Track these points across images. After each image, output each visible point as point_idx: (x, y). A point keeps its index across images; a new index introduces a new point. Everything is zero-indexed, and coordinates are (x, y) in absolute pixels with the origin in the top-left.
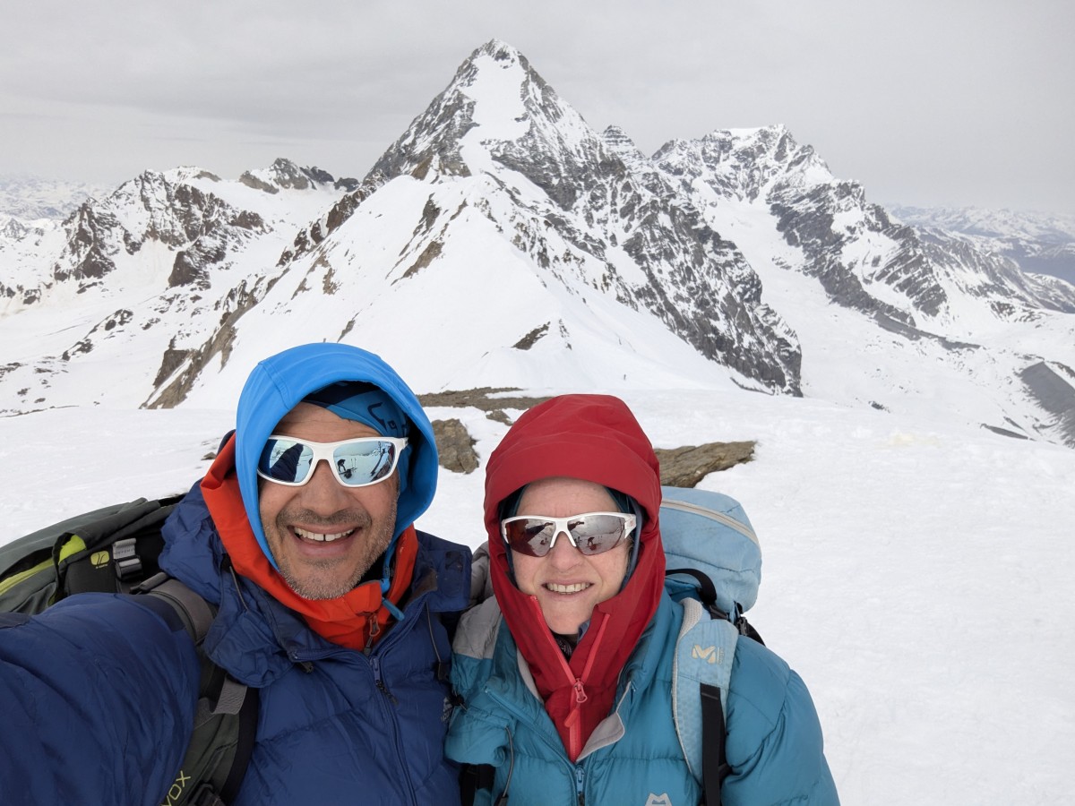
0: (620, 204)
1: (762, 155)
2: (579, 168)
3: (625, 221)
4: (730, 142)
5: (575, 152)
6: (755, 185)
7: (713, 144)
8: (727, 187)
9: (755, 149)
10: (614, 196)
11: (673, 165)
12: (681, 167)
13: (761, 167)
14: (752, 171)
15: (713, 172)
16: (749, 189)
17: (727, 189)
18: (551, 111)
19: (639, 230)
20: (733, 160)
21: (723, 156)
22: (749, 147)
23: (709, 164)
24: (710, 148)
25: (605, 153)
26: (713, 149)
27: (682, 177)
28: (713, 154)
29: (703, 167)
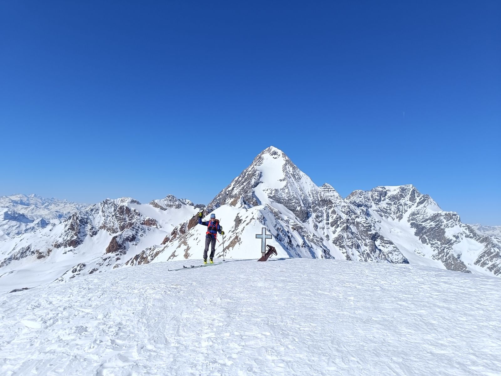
0: (331, 220)
1: (403, 198)
2: (310, 202)
3: (333, 229)
4: (385, 192)
5: (308, 195)
6: (401, 213)
7: (376, 193)
8: (386, 213)
9: (399, 196)
10: (327, 216)
13: (403, 204)
14: (398, 206)
15: (378, 206)
16: (398, 215)
17: (386, 215)
18: (296, 177)
19: (341, 233)
20: (387, 201)
21: (382, 199)
22: (395, 195)
23: (375, 202)
24: (375, 195)
25: (323, 196)
26: (377, 195)
27: (362, 208)
28: (377, 197)
29: (372, 204)
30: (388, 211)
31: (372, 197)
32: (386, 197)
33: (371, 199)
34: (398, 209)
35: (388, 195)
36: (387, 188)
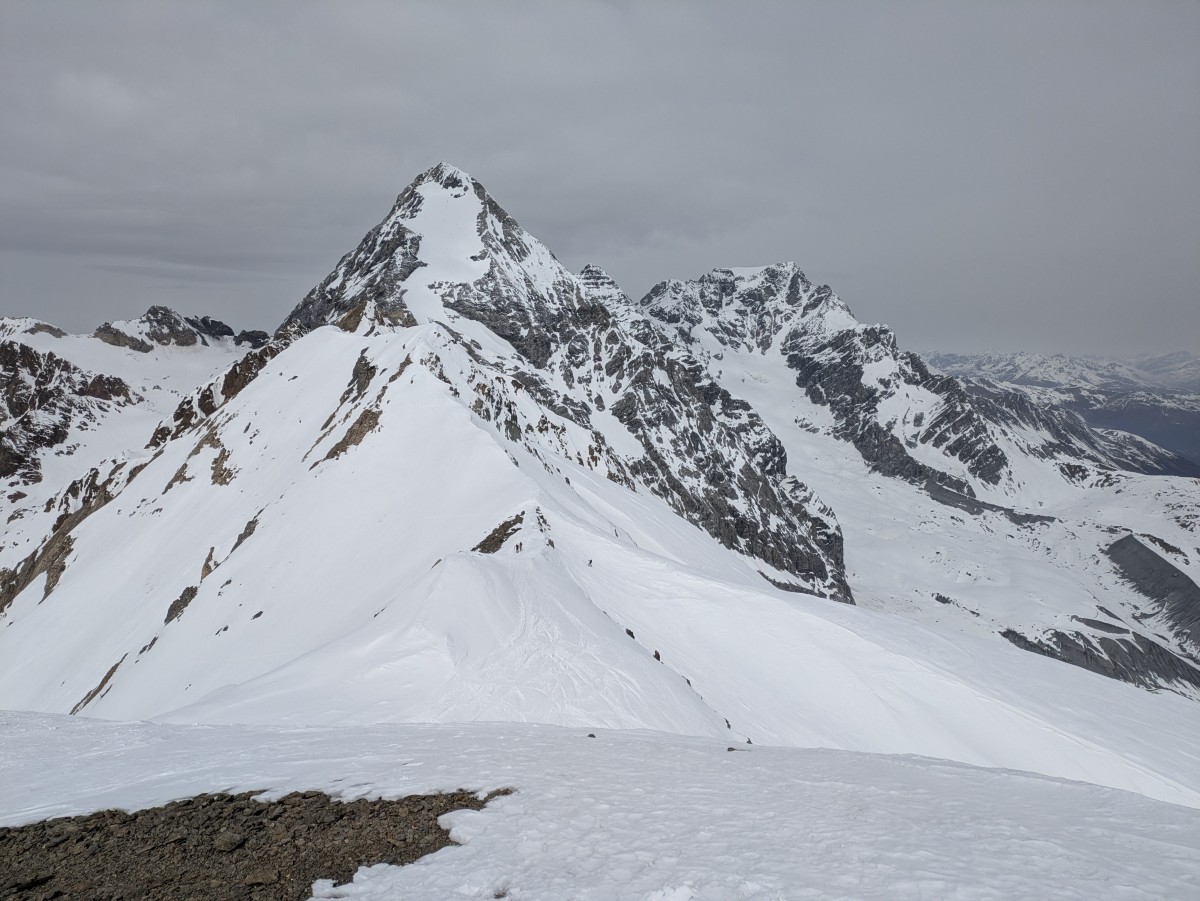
0: (606, 359)
1: (772, 297)
2: (554, 315)
3: (612, 380)
4: (732, 283)
5: (547, 297)
6: (767, 333)
7: (712, 286)
8: (734, 336)
9: (763, 291)
10: (597, 349)
11: (667, 310)
12: (677, 313)
13: (772, 311)
14: (761, 317)
15: (716, 319)
16: (760, 337)
17: (734, 339)
18: (515, 248)
19: (631, 390)
20: (737, 304)
21: (725, 300)
22: (756, 289)
23: (710, 310)
24: (709, 290)
25: (584, 298)
26: (713, 291)
27: (679, 325)
28: (714, 297)
29: (703, 313)
30: (739, 329)
31: (702, 296)
32: (735, 295)
33: (700, 301)
34: (761, 324)
35: (739, 290)
36: (737, 271)
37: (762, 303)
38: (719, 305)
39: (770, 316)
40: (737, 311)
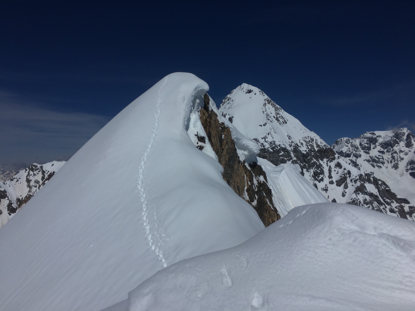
1: (397, 145)
4: (375, 139)
6: (396, 162)
7: (365, 140)
8: (378, 163)
9: (392, 142)
11: (344, 151)
12: (349, 153)
13: (398, 151)
14: (392, 154)
15: (368, 155)
16: (393, 163)
17: (379, 164)
20: (379, 148)
21: (372, 146)
22: (388, 141)
23: (365, 151)
24: (364, 142)
26: (366, 142)
27: (351, 158)
28: (366, 145)
29: (362, 152)
30: (381, 160)
31: (361, 145)
32: (377, 144)
33: (359, 147)
34: (393, 157)
35: (379, 141)
36: (377, 133)
37: (392, 147)
38: (369, 149)
39: (397, 154)
40: (379, 151)
